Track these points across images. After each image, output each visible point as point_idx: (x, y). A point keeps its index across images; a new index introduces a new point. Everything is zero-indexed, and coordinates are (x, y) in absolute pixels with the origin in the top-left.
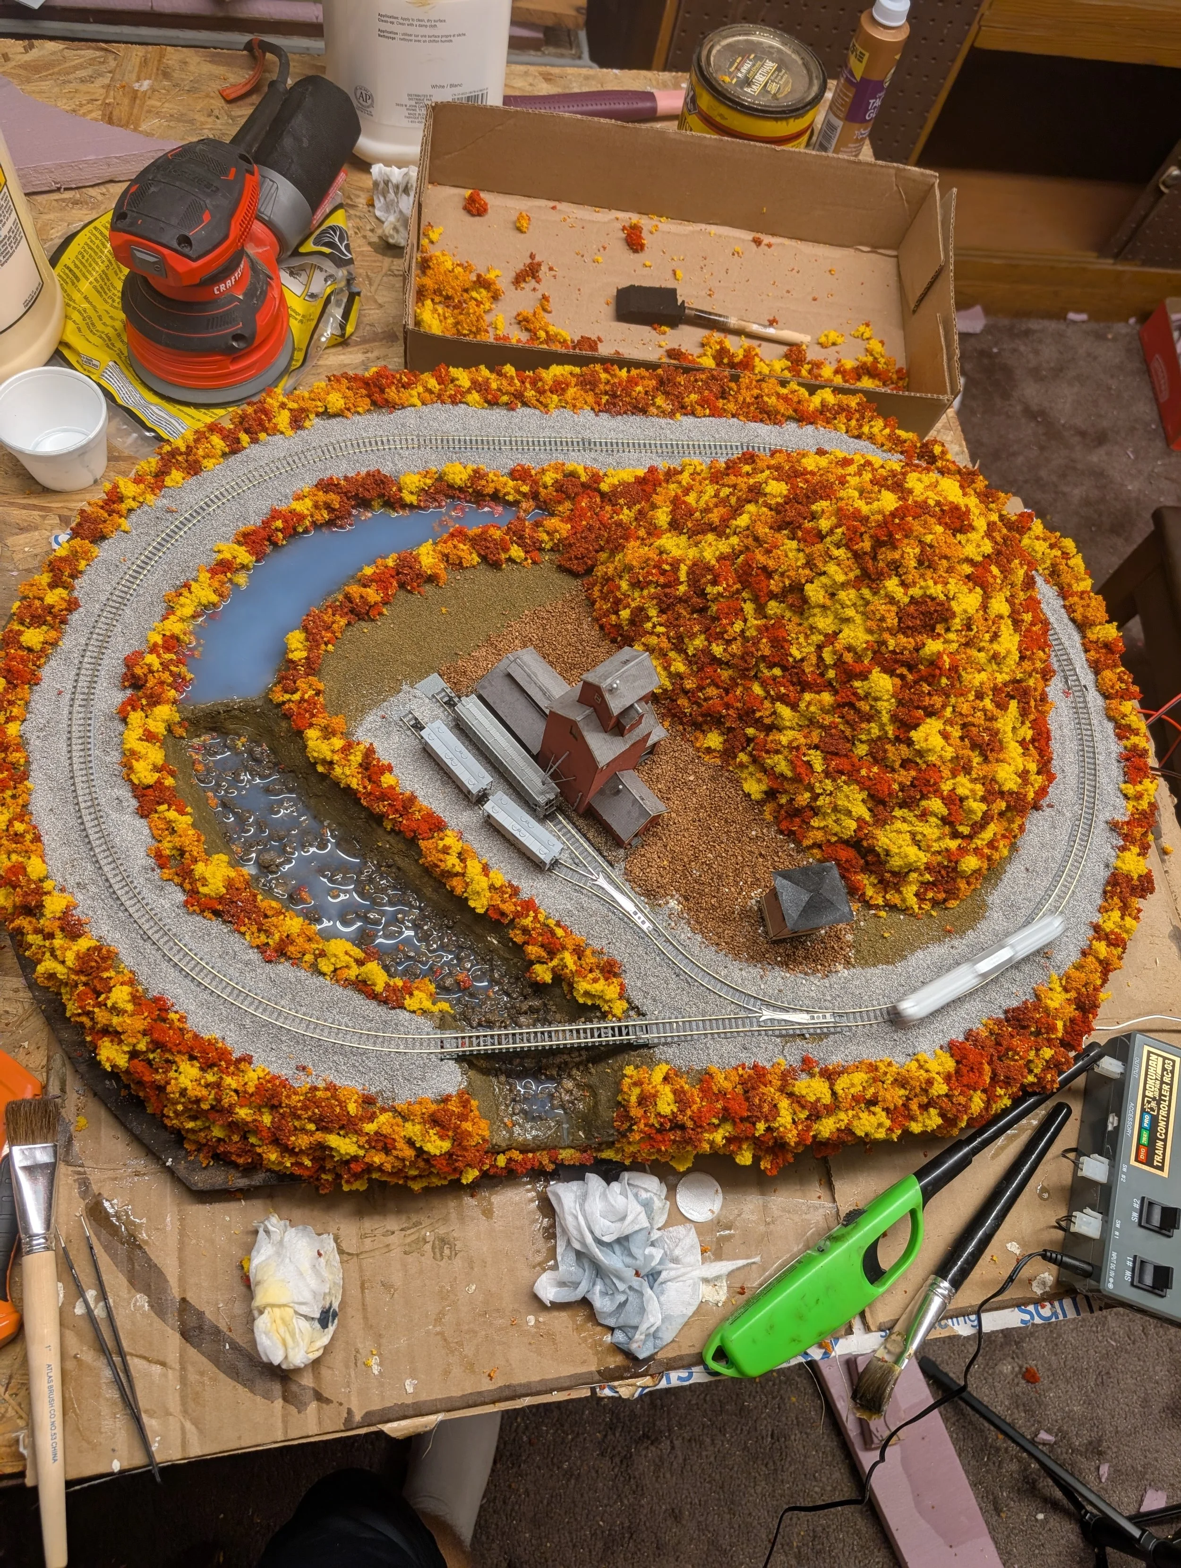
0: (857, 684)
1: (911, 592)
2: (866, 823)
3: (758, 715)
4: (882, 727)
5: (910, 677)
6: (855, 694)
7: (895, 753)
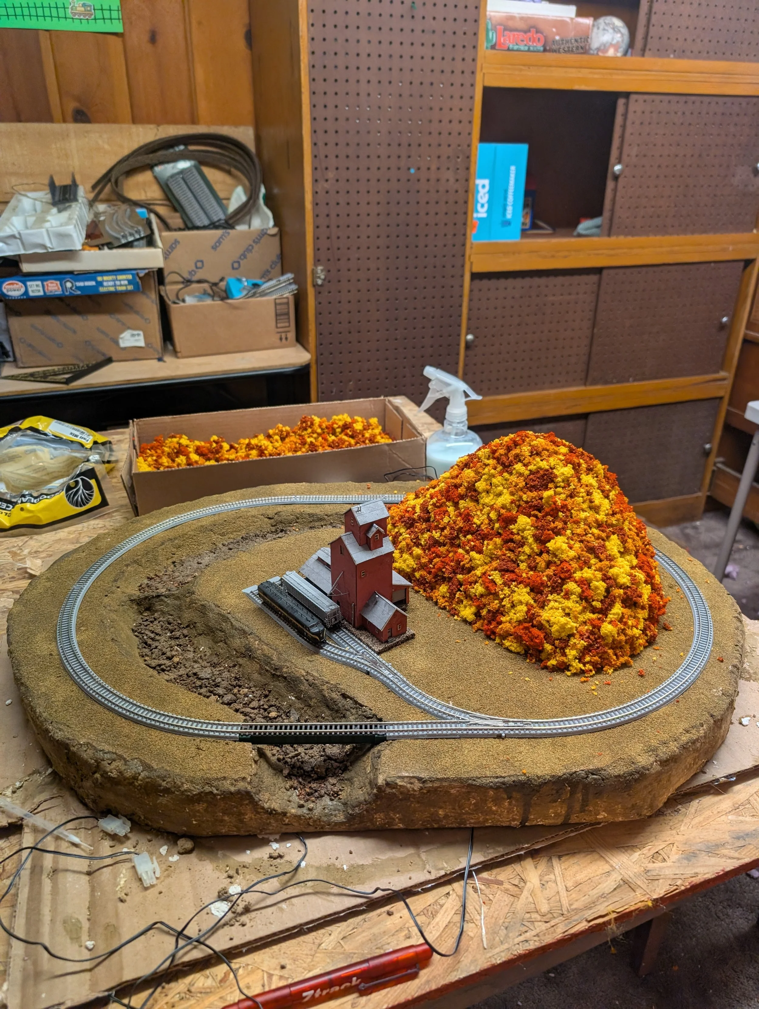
0: (512, 527)
1: (529, 468)
2: (532, 606)
3: (462, 563)
4: (530, 546)
5: (540, 515)
6: (512, 533)
7: (541, 561)
